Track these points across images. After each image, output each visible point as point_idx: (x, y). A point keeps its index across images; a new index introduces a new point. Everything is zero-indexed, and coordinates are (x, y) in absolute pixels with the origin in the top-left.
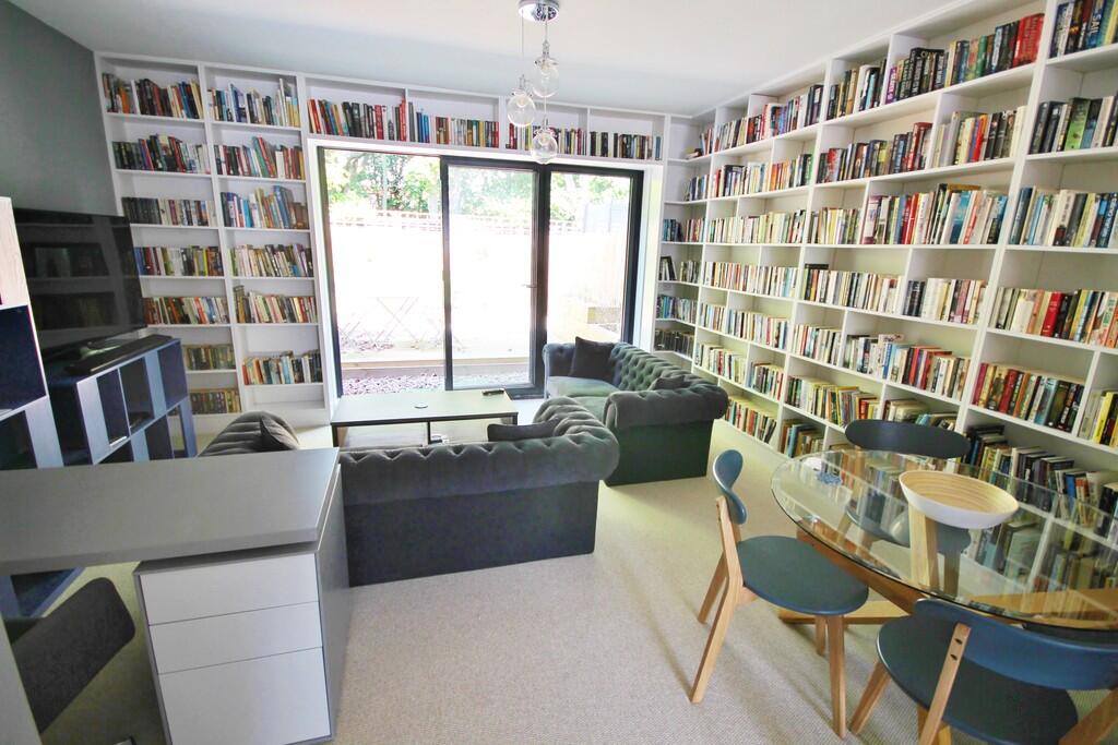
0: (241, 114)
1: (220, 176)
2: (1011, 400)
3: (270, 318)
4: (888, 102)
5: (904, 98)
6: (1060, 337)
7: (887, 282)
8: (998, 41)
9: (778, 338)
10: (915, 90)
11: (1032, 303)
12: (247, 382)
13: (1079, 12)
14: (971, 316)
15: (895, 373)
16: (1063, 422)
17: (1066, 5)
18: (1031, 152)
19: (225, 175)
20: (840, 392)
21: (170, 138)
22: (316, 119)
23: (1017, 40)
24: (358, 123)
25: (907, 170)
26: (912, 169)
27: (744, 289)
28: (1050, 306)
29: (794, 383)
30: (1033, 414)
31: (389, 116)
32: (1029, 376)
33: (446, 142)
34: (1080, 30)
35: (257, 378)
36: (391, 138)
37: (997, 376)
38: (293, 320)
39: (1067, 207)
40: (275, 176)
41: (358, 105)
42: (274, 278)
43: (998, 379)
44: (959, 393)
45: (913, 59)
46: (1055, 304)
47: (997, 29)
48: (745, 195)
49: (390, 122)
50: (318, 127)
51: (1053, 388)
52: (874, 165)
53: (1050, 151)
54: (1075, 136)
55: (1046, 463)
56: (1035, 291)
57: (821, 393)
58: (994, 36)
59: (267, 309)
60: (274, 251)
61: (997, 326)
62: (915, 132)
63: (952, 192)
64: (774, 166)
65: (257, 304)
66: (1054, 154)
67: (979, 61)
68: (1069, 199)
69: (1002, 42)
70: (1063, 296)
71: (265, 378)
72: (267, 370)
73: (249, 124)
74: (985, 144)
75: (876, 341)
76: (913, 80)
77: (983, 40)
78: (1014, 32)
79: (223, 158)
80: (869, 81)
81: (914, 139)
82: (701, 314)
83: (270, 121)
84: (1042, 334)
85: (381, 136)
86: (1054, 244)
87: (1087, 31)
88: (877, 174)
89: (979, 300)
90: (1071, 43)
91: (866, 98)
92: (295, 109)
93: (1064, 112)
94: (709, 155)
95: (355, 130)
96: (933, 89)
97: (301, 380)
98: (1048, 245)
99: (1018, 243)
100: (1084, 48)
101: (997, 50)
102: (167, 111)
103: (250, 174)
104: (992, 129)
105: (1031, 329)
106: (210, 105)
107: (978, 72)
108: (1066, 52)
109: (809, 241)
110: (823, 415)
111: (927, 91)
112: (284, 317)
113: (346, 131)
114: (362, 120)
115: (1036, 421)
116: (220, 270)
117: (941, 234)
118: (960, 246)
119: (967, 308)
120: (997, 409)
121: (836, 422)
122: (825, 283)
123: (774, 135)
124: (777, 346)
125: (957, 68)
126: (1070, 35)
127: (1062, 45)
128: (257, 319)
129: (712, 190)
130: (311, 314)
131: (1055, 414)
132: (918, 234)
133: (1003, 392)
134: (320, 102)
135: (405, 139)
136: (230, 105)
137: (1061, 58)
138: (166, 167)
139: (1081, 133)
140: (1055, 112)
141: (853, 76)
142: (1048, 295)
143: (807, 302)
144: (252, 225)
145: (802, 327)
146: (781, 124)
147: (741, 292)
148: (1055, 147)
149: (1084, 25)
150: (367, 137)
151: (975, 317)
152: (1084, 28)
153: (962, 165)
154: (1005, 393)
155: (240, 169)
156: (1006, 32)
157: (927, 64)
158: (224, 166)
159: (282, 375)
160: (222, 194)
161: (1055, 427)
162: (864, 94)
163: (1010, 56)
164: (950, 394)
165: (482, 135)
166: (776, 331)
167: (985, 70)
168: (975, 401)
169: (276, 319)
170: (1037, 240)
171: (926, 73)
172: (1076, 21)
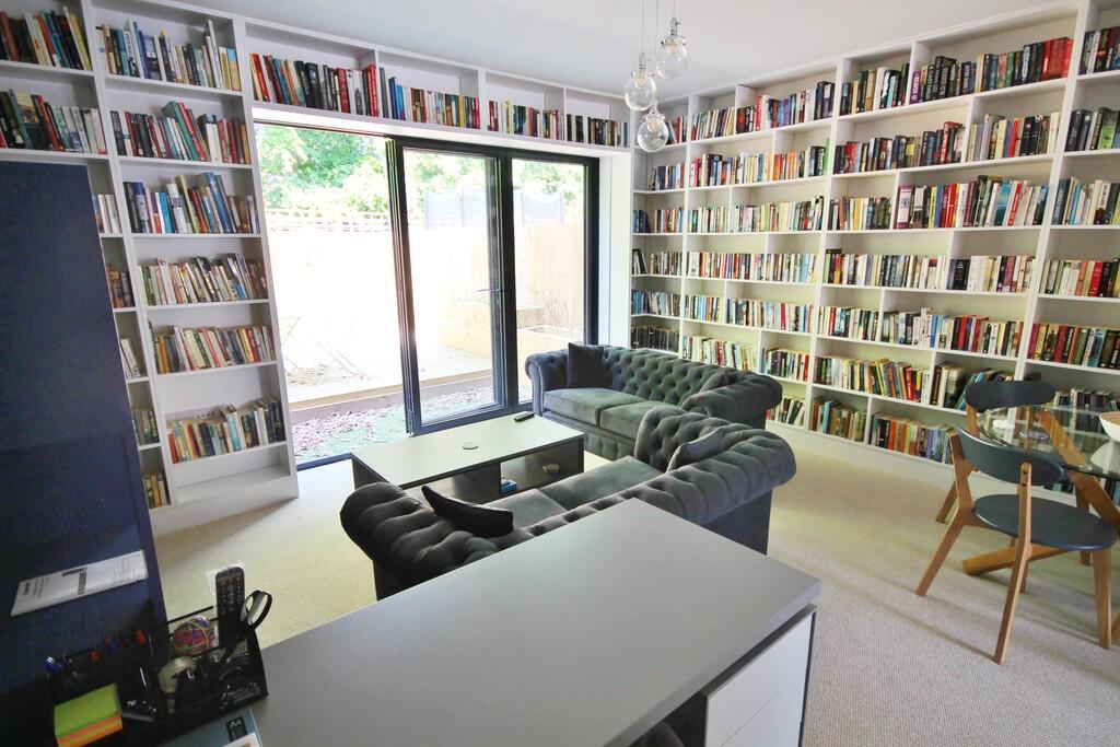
0: (152, 68)
1: (123, 157)
2: (1064, 351)
3: (207, 361)
4: (912, 102)
5: (930, 100)
6: (1105, 296)
7: (926, 262)
8: (1026, 56)
9: (796, 321)
10: (942, 93)
11: (1078, 271)
12: (177, 459)
13: (1105, 39)
14: (1020, 285)
15: (943, 340)
16: (1113, 362)
17: (1094, 32)
18: (1066, 150)
19: (130, 157)
20: (881, 365)
21: (33, 97)
22: (262, 81)
23: (1045, 58)
24: (316, 91)
25: (939, 163)
26: (945, 162)
27: (747, 277)
28: (1094, 273)
29: (822, 364)
30: (1086, 359)
31: (355, 82)
32: (1080, 330)
33: (424, 119)
34: (1107, 54)
35: (191, 449)
36: (359, 112)
37: (1049, 332)
38: (240, 361)
39: (1104, 194)
40: (207, 159)
41: (316, 66)
42: (210, 304)
43: (1052, 335)
44: (1014, 351)
45: (938, 66)
46: (1099, 270)
47: (1025, 47)
48: (740, 185)
49: (357, 92)
50: (265, 92)
51: (1103, 337)
52: (901, 157)
53: (1084, 149)
54: (1107, 138)
55: (1101, 396)
56: (1079, 262)
57: (857, 369)
58: (1022, 53)
59: (202, 348)
60: (208, 266)
61: (1046, 292)
62: (946, 130)
63: (993, 182)
64: (776, 157)
65: (187, 344)
66: (1087, 152)
67: (1009, 73)
68: (1105, 187)
69: (1031, 57)
70: (1105, 264)
71: (202, 448)
72: (206, 436)
73: (165, 82)
74: (1019, 142)
75: (919, 315)
76: (939, 84)
77: (1011, 55)
78: (1041, 51)
79: (125, 131)
80: (889, 82)
81: (946, 136)
82: (686, 305)
83: (195, 80)
84: (1089, 295)
85: (347, 109)
86: (1095, 223)
87: (1113, 55)
88: (905, 166)
89: (1026, 272)
90: (1100, 64)
91: (887, 97)
92: (233, 66)
93: (1094, 119)
94: (681, 144)
95: (314, 99)
96: (961, 94)
97: (255, 442)
98: (1089, 224)
99: (1060, 223)
100: (1111, 69)
101: (1025, 64)
102: (27, 54)
103: (170, 155)
104: (1025, 130)
105: (1079, 291)
106: (102, 50)
107: (1008, 81)
108: (1095, 71)
109: (830, 227)
110: (862, 388)
111: (954, 95)
112: (227, 359)
113: (302, 99)
114: (322, 85)
115: (1090, 365)
116: (127, 297)
117: (985, 217)
118: (1005, 227)
119: (1015, 279)
120: (1052, 360)
121: (879, 393)
122: (852, 266)
123: (772, 126)
124: (796, 330)
125: (987, 76)
126: (1098, 57)
127: (1091, 64)
128: (187, 365)
129: (689, 179)
130: (264, 349)
131: (1106, 357)
132: (958, 218)
133: (1056, 346)
134: (266, 58)
135: (376, 114)
136: (133, 50)
137: (1090, 75)
138: (29, 142)
139: (1112, 136)
140: (1087, 118)
141: (871, 77)
142: (1092, 264)
143: (830, 285)
144: (174, 229)
145: (828, 309)
146: (781, 116)
147: (742, 280)
148: (1088, 146)
149: (1111, 50)
150: (329, 109)
151: (1023, 286)
152: (1111, 52)
153: (998, 159)
154: (1058, 346)
155: (154, 148)
156: (1035, 50)
157: (953, 71)
158: (128, 143)
159: (229, 440)
160: (125, 184)
161: (1107, 367)
162: (885, 94)
163: (1039, 70)
164: (1004, 352)
165: (462, 113)
166: (793, 316)
167: (1015, 81)
168: (1030, 356)
169: (216, 362)
170: (1077, 220)
171: (952, 79)
172: (1103, 46)
